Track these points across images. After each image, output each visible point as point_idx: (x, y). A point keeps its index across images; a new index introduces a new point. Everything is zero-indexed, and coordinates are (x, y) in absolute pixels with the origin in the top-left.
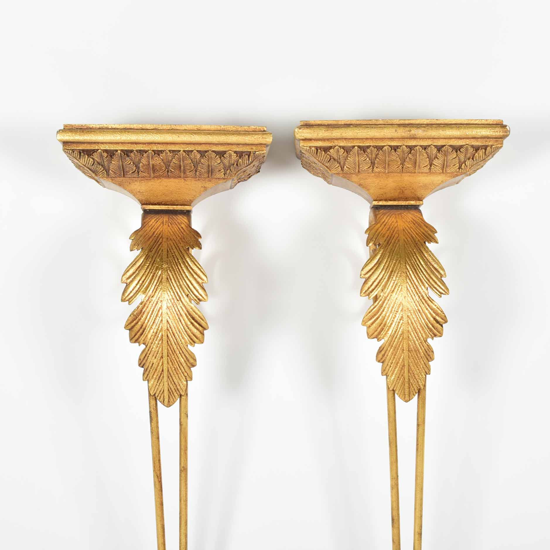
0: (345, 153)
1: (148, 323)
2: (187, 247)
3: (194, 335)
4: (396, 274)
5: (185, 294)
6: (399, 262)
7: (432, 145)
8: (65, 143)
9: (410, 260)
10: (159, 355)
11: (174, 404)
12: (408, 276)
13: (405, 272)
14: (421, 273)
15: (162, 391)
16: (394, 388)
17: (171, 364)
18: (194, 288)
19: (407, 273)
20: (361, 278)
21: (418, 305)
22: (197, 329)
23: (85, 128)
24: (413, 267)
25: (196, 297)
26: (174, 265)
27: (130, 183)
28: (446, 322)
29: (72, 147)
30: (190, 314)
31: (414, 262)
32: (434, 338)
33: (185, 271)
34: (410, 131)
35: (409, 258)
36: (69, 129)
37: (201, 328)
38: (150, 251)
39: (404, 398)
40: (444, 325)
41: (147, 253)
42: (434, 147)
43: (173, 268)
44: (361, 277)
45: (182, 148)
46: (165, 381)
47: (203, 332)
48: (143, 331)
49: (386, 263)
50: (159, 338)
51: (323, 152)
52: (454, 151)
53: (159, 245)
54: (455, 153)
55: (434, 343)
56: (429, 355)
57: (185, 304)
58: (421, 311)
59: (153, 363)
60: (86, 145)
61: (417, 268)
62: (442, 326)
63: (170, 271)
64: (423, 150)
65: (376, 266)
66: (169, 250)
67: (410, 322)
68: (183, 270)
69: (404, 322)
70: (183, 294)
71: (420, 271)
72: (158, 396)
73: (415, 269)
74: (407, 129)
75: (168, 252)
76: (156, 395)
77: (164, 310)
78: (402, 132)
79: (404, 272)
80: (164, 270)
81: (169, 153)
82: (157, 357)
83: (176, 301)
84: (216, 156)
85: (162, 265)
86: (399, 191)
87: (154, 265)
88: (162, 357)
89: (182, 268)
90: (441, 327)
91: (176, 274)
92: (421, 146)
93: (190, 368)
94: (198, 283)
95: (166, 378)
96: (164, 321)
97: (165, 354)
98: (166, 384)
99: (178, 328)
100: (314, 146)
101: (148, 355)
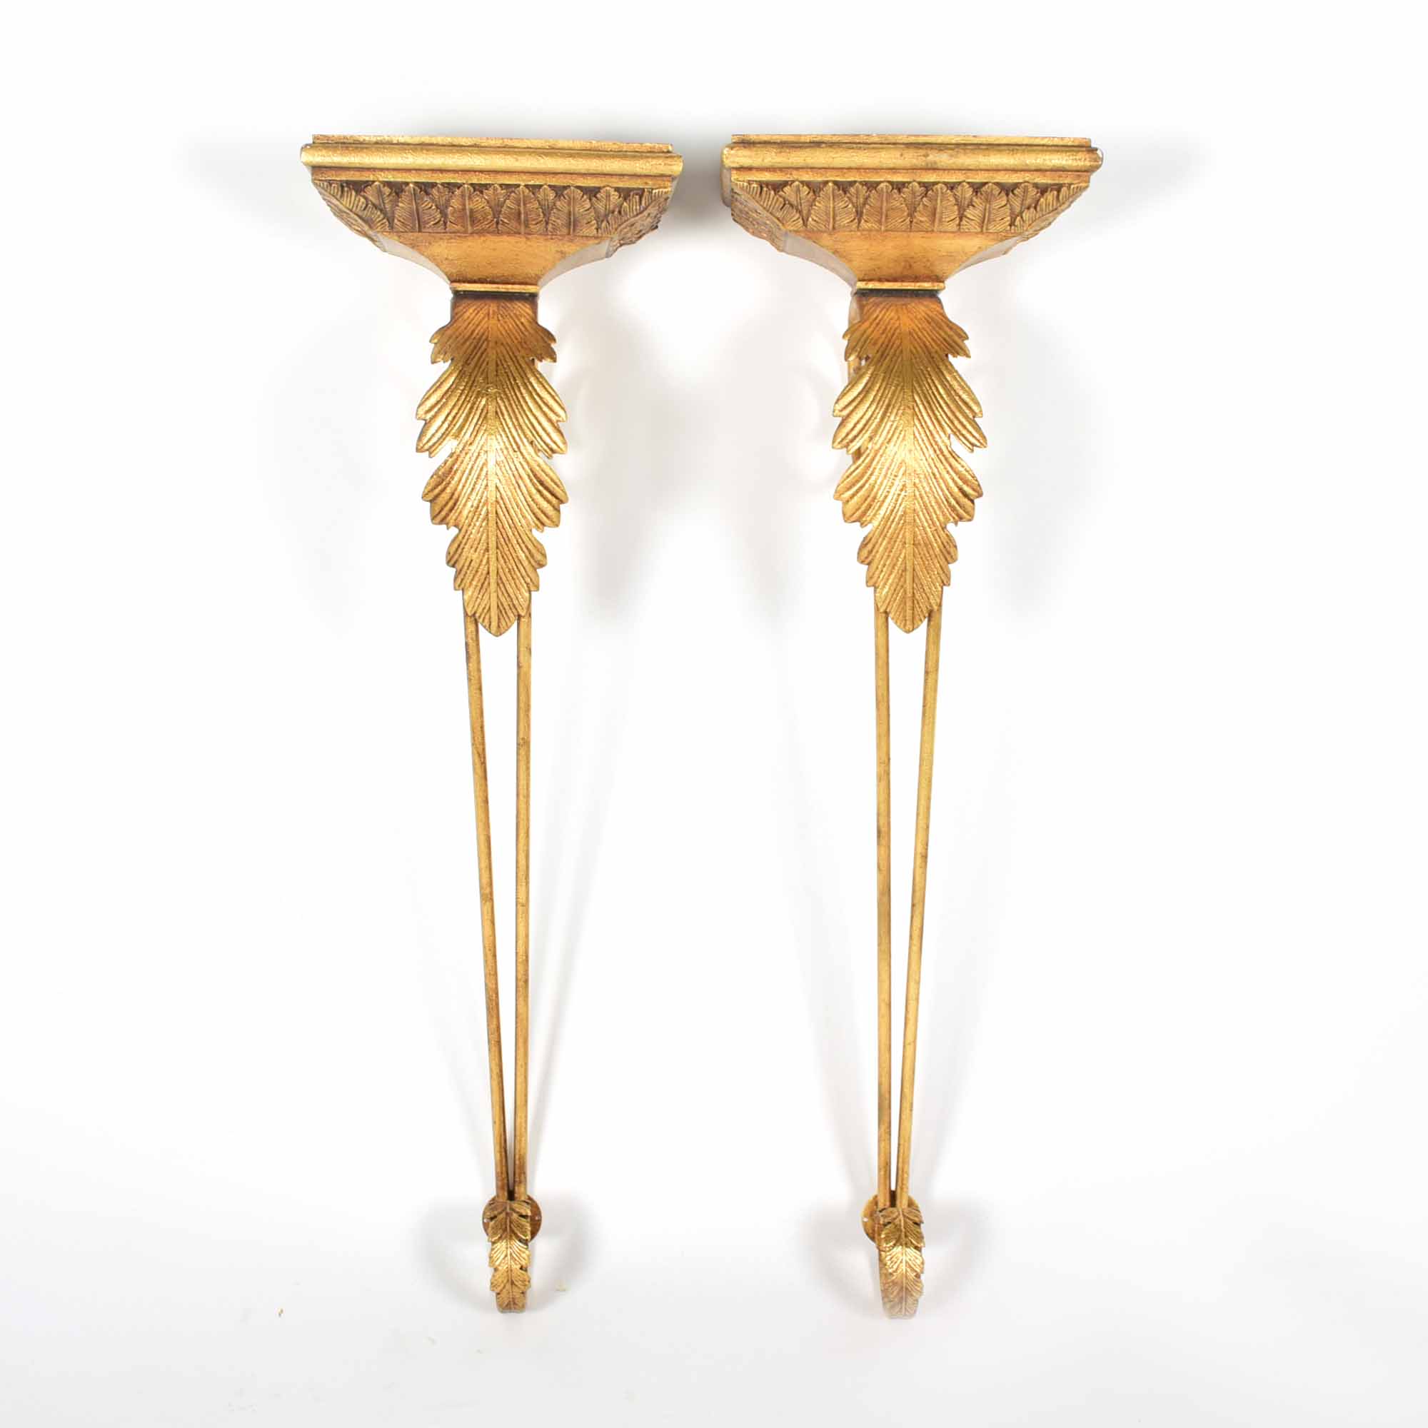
0: (811, 194)
1: (463, 489)
2: (531, 358)
3: (542, 512)
4: (895, 411)
5: (528, 441)
6: (901, 390)
7: (964, 181)
8: (316, 169)
9: (920, 386)
10: (482, 547)
11: (507, 630)
12: (916, 414)
13: (911, 407)
14: (939, 409)
15: (487, 608)
16: (886, 609)
17: (502, 561)
18: (544, 429)
19: (914, 409)
20: (834, 416)
21: (933, 466)
22: (549, 502)
23: (352, 141)
24: (926, 398)
25: (547, 445)
26: (508, 389)
27: (430, 243)
28: (980, 495)
29: (329, 176)
30: (535, 476)
31: (927, 390)
32: (959, 523)
33: (527, 398)
34: (926, 156)
35: (918, 383)
36: (322, 143)
37: (554, 501)
38: (466, 363)
39: (905, 625)
40: (976, 501)
41: (461, 368)
42: (968, 186)
43: (506, 394)
44: (835, 414)
45: (521, 181)
46: (493, 591)
47: (559, 507)
48: (455, 504)
49: (878, 391)
50: (481, 517)
51: (772, 192)
52: (1003, 194)
53: (482, 354)
54: (1005, 198)
55: (958, 531)
56: (948, 552)
57: (528, 458)
58: (938, 476)
59: (472, 560)
60: (352, 172)
61: (933, 401)
62: (972, 501)
63: (502, 399)
64: (948, 191)
65: (861, 396)
66: (499, 362)
67: (917, 493)
68: (524, 398)
69: (906, 494)
70: (525, 440)
71: (938, 405)
72: (480, 617)
73: (928, 402)
74: (922, 152)
75: (497, 365)
76: (477, 615)
77: (491, 467)
78: (911, 158)
79: (909, 407)
80: (491, 397)
81: (499, 188)
82: (478, 550)
83: (511, 452)
84: (583, 197)
85: (488, 388)
86: (903, 264)
87: (473, 388)
88: (487, 550)
89: (521, 394)
90: (972, 505)
91: (510, 404)
92: (946, 184)
93: (535, 570)
94: (550, 420)
95: (493, 586)
96: (492, 488)
97: (492, 545)
98: (494, 595)
99: (515, 499)
100: (756, 181)
101: (462, 546)
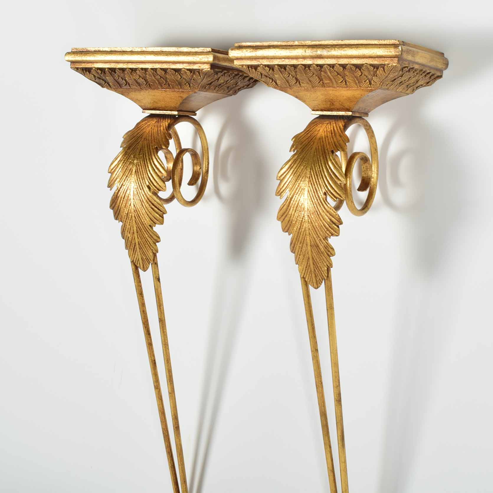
0: (271, 70)
1: (121, 205)
2: (155, 147)
3: (155, 218)
4: (301, 178)
5: (146, 185)
6: (306, 168)
7: (337, 64)
8: (73, 62)
9: (315, 167)
10: (132, 231)
11: (147, 269)
12: (311, 181)
13: (308, 177)
14: (322, 179)
15: (137, 259)
16: (304, 276)
17: (140, 239)
18: (155, 180)
19: (310, 178)
21: (316, 207)
22: (157, 213)
23: (85, 50)
24: (316, 173)
25: (156, 187)
26: (142, 161)
28: (341, 223)
29: (77, 66)
30: (150, 201)
31: (318, 169)
32: (331, 237)
34: (317, 51)
35: (314, 165)
36: (75, 52)
37: (160, 213)
38: (129, 148)
39: (313, 285)
40: (340, 226)
41: (126, 151)
42: (339, 66)
43: (141, 164)
44: (277, 179)
45: (149, 66)
46: (138, 251)
47: (163, 215)
48: (119, 211)
49: (295, 168)
50: (129, 218)
51: (254, 70)
52: (357, 69)
53: (137, 144)
54: (359, 71)
55: (332, 241)
56: (330, 251)
57: (146, 192)
59: (128, 238)
60: (85, 64)
61: (319, 174)
63: (139, 166)
64: (331, 68)
65: (288, 170)
66: (142, 149)
67: (309, 220)
68: (148, 165)
69: (305, 221)
71: (321, 177)
72: (135, 262)
73: (317, 175)
74: (315, 50)
75: (141, 150)
76: (134, 261)
77: (131, 197)
78: (309, 52)
79: (307, 177)
80: (134, 164)
81: (141, 70)
82: (130, 233)
83: (139, 189)
85: (134, 160)
87: (129, 160)
88: (133, 233)
89: (147, 163)
90: (337, 228)
91: (142, 168)
92: (329, 65)
93: (155, 243)
94: (158, 176)
95: (138, 249)
96: (132, 205)
97: (135, 231)
98: (139, 254)
99: (142, 212)
100: (246, 65)
101: (124, 230)
